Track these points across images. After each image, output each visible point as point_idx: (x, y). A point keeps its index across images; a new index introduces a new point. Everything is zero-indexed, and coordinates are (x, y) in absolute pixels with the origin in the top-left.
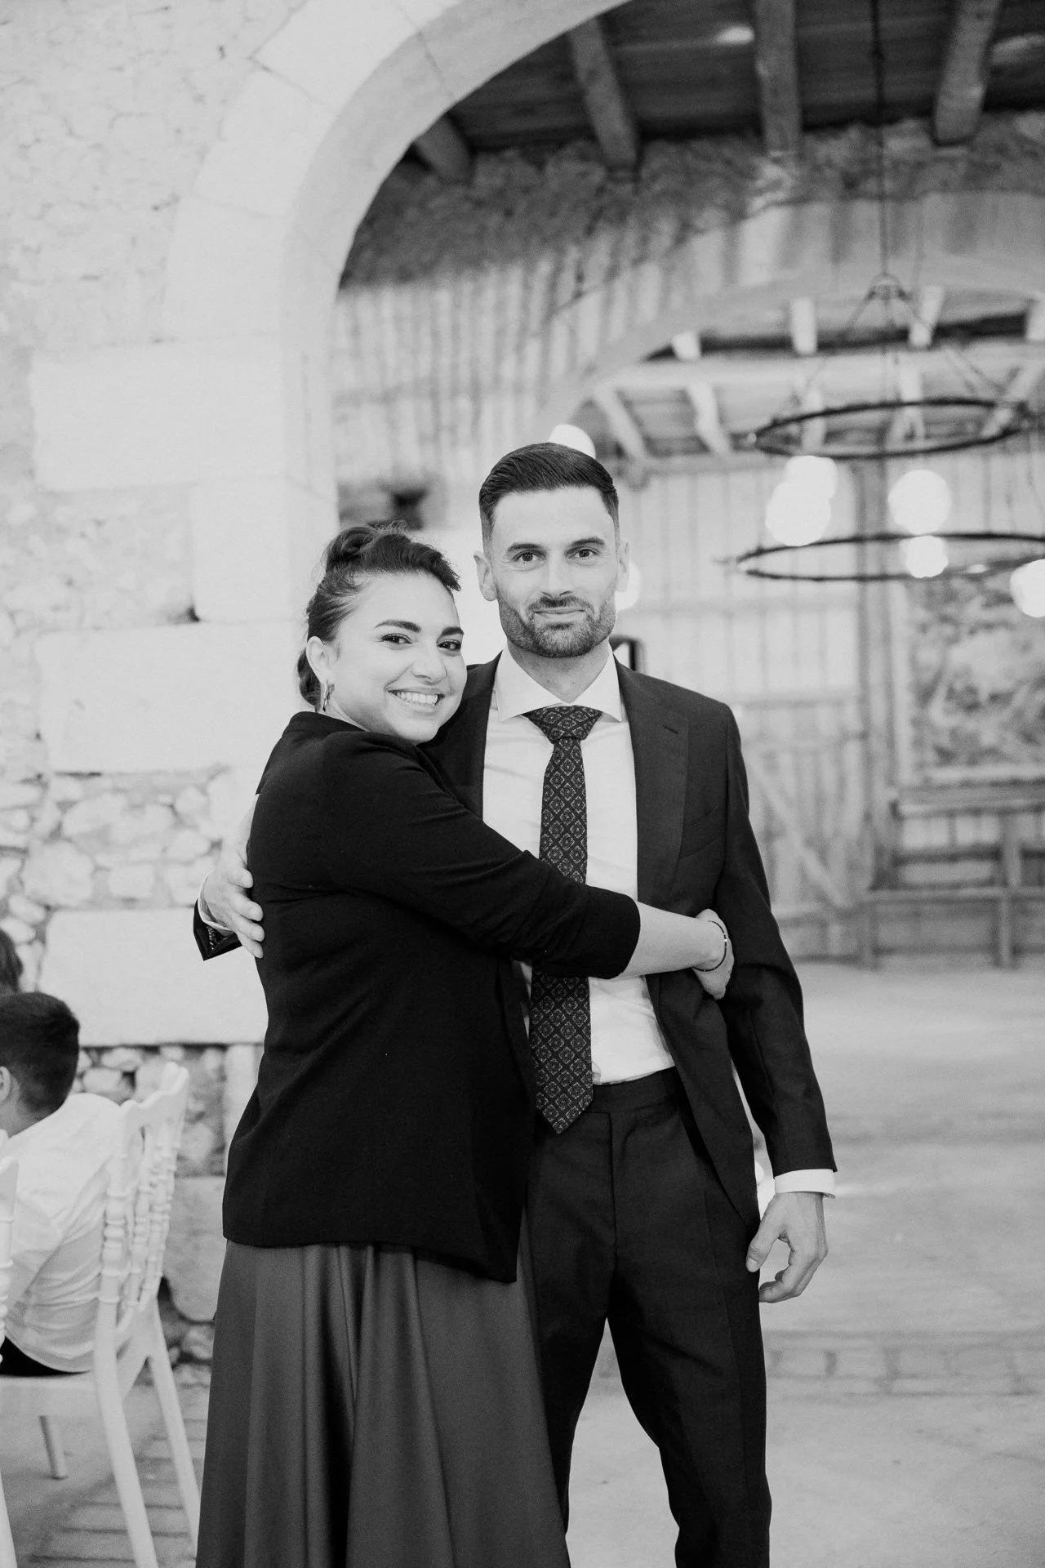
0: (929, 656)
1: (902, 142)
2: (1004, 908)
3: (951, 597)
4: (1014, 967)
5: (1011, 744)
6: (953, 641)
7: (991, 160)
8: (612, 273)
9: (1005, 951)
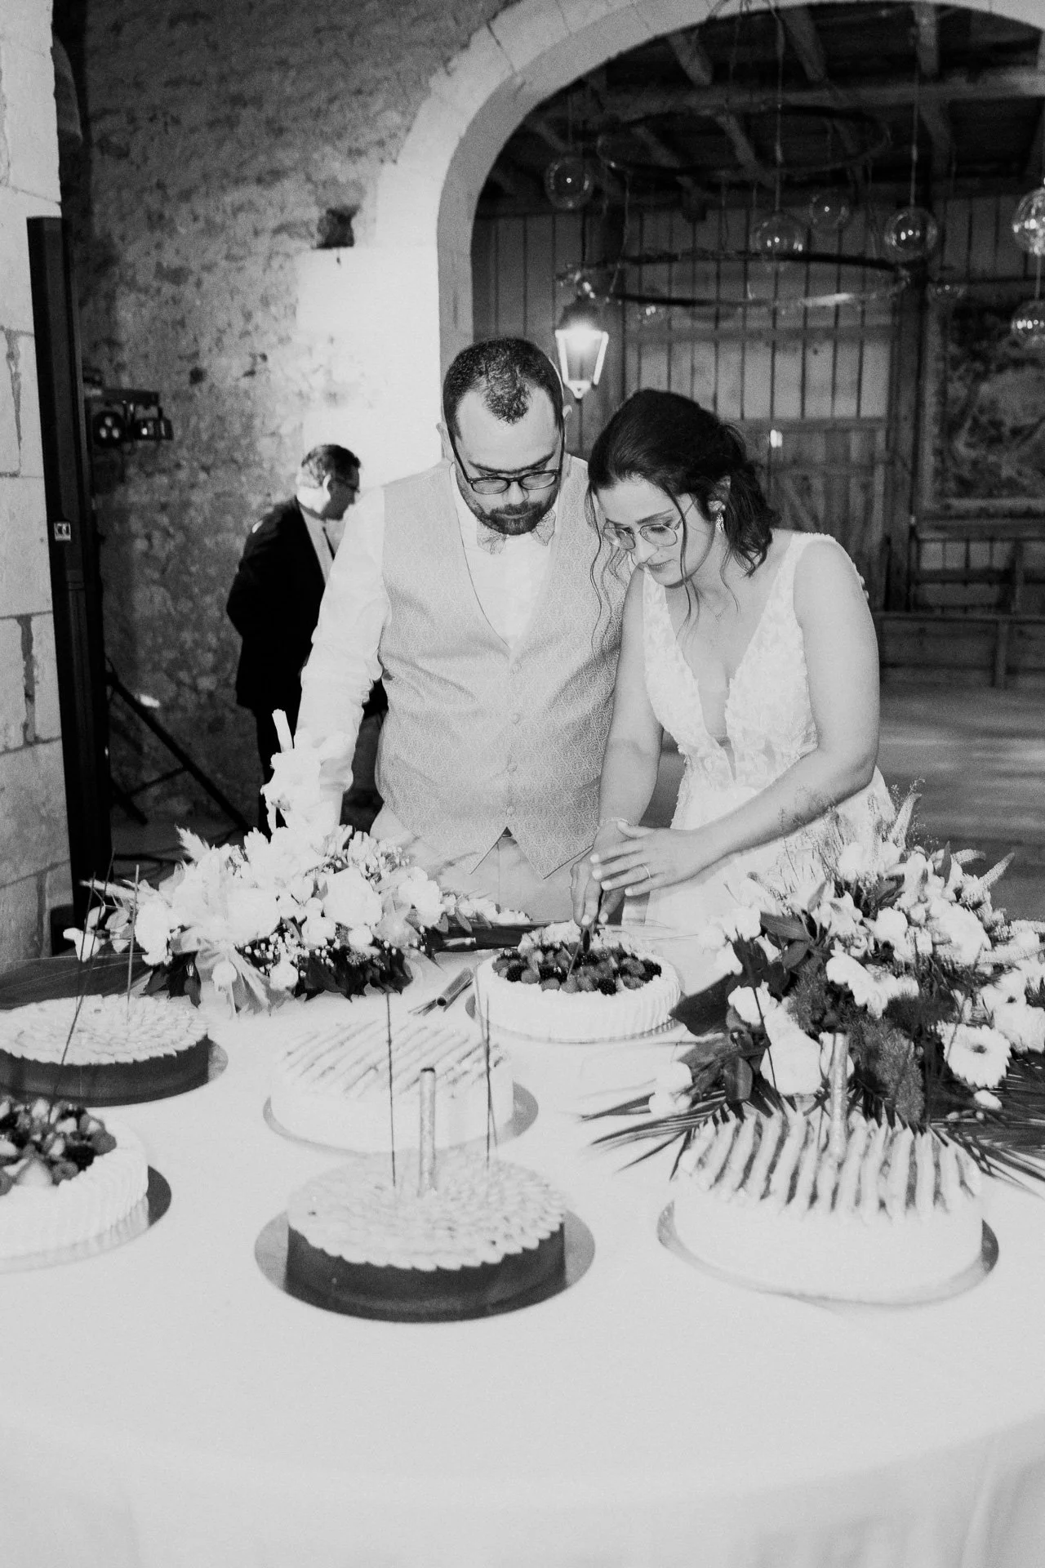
0: (958, 391)
2: (1004, 628)
4: (1008, 687)
5: (1031, 477)
6: (981, 377)
9: (1001, 671)
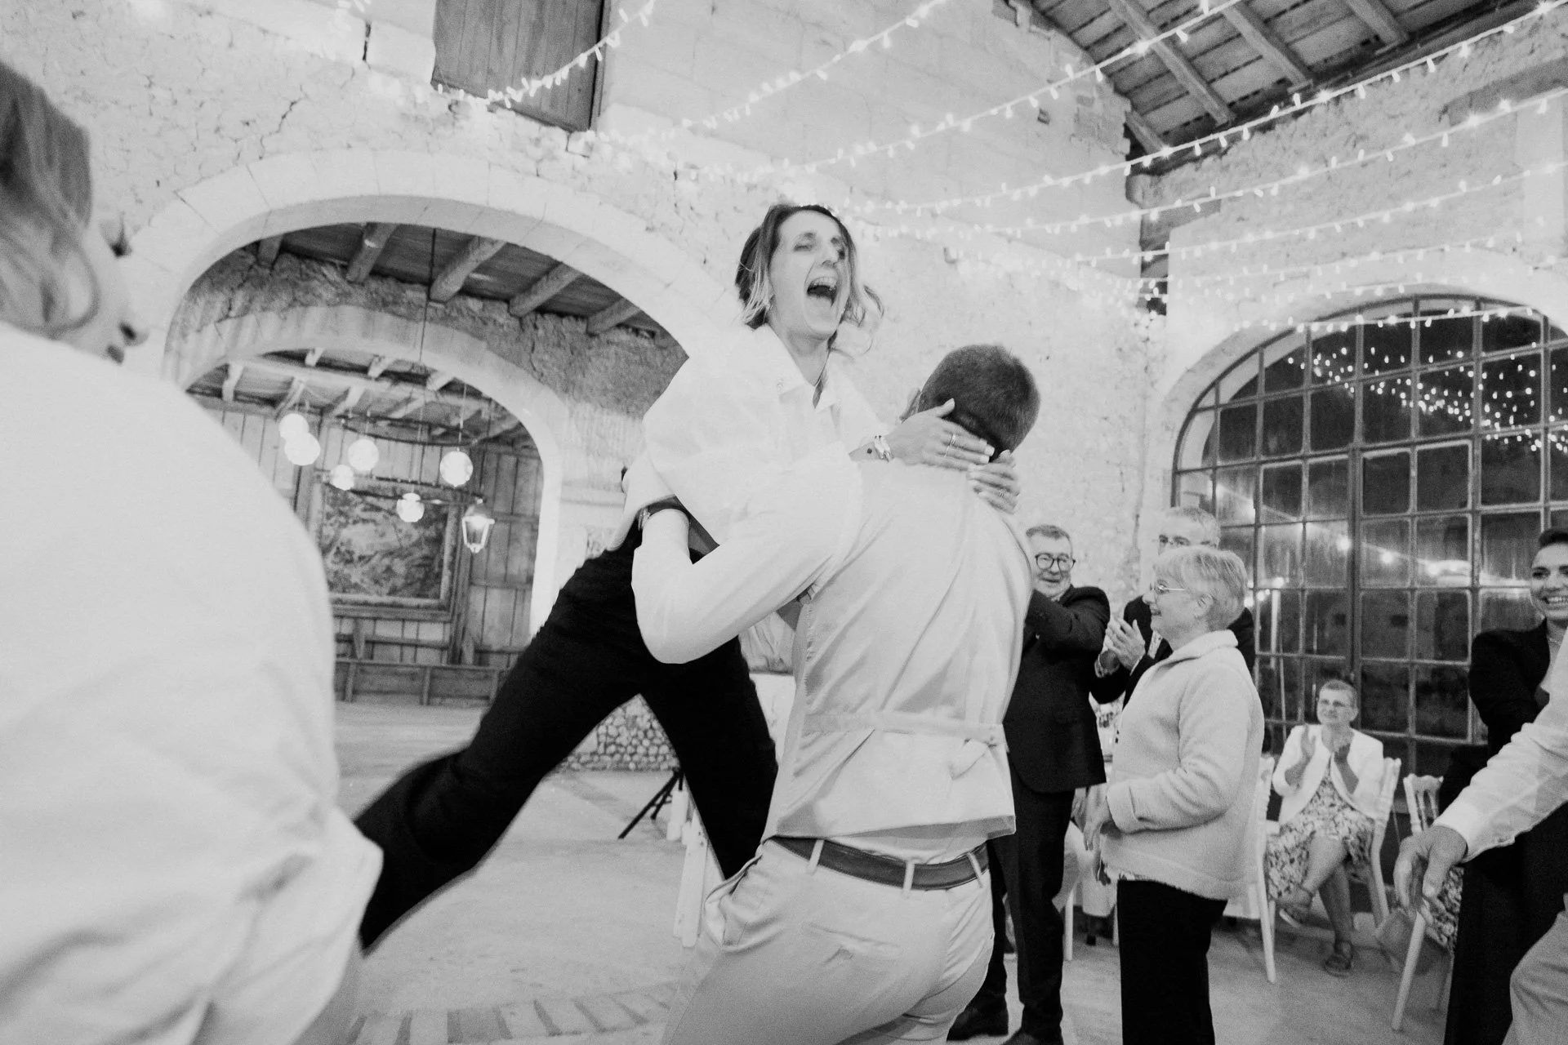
0: (329, 531)
1: (414, 294)
2: (353, 668)
3: (346, 502)
4: (352, 701)
5: (367, 583)
6: (345, 525)
7: (454, 314)
8: (246, 310)
9: (349, 692)
